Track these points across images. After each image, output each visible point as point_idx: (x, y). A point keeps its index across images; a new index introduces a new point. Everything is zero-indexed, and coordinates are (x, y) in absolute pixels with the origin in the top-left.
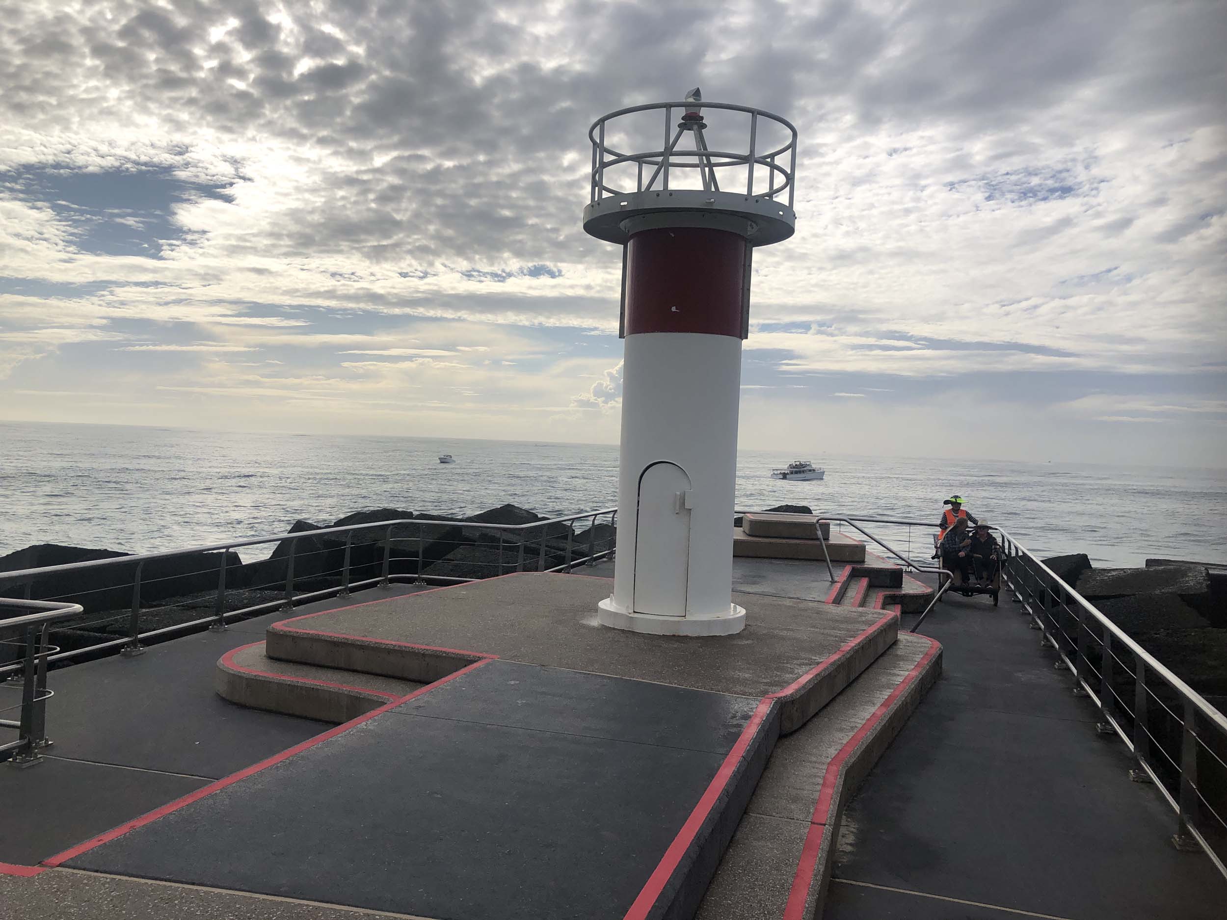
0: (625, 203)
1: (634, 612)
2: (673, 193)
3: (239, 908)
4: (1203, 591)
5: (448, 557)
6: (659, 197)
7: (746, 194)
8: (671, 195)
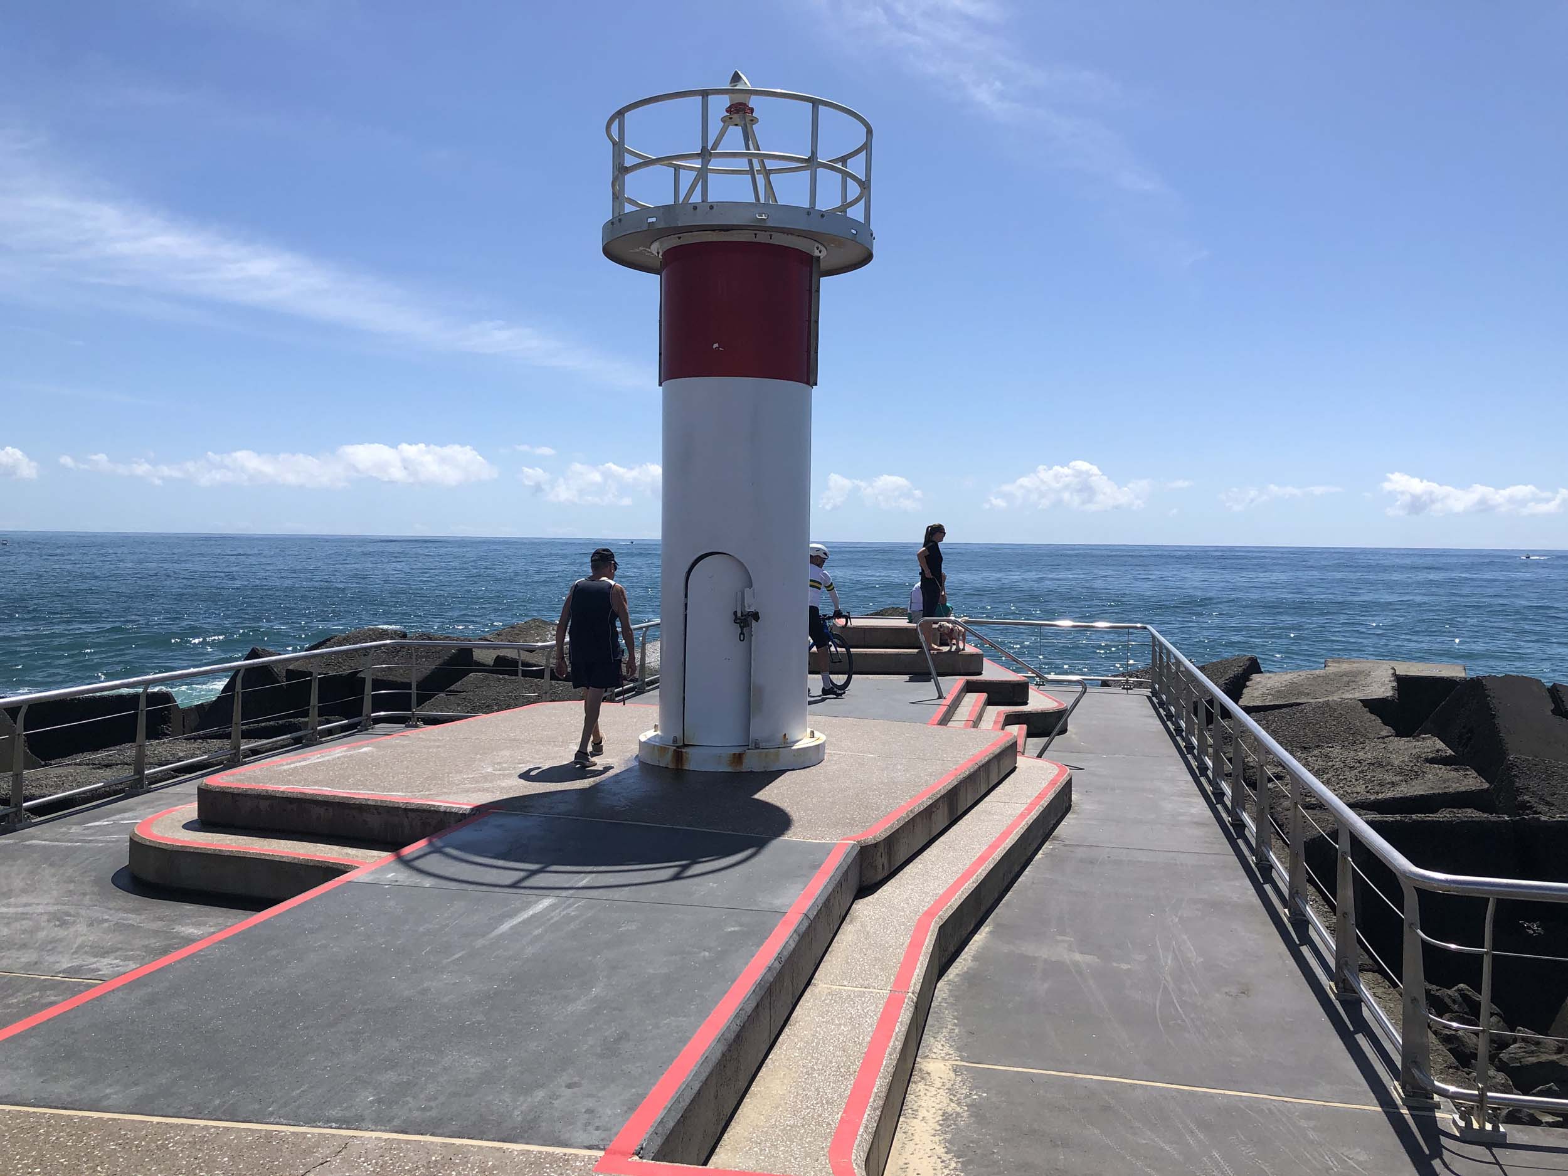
0: (654, 220)
1: (685, 746)
2: (715, 207)
3: (125, 1135)
4: (1388, 695)
5: (452, 688)
6: (698, 210)
7: (808, 207)
8: (712, 207)
